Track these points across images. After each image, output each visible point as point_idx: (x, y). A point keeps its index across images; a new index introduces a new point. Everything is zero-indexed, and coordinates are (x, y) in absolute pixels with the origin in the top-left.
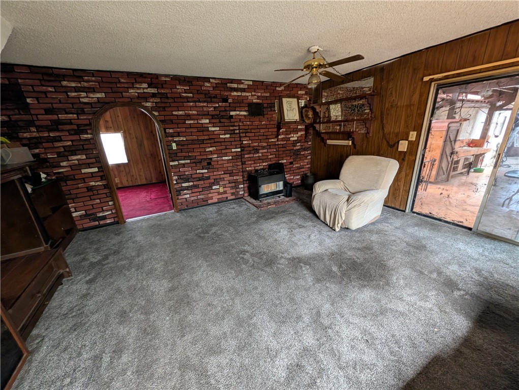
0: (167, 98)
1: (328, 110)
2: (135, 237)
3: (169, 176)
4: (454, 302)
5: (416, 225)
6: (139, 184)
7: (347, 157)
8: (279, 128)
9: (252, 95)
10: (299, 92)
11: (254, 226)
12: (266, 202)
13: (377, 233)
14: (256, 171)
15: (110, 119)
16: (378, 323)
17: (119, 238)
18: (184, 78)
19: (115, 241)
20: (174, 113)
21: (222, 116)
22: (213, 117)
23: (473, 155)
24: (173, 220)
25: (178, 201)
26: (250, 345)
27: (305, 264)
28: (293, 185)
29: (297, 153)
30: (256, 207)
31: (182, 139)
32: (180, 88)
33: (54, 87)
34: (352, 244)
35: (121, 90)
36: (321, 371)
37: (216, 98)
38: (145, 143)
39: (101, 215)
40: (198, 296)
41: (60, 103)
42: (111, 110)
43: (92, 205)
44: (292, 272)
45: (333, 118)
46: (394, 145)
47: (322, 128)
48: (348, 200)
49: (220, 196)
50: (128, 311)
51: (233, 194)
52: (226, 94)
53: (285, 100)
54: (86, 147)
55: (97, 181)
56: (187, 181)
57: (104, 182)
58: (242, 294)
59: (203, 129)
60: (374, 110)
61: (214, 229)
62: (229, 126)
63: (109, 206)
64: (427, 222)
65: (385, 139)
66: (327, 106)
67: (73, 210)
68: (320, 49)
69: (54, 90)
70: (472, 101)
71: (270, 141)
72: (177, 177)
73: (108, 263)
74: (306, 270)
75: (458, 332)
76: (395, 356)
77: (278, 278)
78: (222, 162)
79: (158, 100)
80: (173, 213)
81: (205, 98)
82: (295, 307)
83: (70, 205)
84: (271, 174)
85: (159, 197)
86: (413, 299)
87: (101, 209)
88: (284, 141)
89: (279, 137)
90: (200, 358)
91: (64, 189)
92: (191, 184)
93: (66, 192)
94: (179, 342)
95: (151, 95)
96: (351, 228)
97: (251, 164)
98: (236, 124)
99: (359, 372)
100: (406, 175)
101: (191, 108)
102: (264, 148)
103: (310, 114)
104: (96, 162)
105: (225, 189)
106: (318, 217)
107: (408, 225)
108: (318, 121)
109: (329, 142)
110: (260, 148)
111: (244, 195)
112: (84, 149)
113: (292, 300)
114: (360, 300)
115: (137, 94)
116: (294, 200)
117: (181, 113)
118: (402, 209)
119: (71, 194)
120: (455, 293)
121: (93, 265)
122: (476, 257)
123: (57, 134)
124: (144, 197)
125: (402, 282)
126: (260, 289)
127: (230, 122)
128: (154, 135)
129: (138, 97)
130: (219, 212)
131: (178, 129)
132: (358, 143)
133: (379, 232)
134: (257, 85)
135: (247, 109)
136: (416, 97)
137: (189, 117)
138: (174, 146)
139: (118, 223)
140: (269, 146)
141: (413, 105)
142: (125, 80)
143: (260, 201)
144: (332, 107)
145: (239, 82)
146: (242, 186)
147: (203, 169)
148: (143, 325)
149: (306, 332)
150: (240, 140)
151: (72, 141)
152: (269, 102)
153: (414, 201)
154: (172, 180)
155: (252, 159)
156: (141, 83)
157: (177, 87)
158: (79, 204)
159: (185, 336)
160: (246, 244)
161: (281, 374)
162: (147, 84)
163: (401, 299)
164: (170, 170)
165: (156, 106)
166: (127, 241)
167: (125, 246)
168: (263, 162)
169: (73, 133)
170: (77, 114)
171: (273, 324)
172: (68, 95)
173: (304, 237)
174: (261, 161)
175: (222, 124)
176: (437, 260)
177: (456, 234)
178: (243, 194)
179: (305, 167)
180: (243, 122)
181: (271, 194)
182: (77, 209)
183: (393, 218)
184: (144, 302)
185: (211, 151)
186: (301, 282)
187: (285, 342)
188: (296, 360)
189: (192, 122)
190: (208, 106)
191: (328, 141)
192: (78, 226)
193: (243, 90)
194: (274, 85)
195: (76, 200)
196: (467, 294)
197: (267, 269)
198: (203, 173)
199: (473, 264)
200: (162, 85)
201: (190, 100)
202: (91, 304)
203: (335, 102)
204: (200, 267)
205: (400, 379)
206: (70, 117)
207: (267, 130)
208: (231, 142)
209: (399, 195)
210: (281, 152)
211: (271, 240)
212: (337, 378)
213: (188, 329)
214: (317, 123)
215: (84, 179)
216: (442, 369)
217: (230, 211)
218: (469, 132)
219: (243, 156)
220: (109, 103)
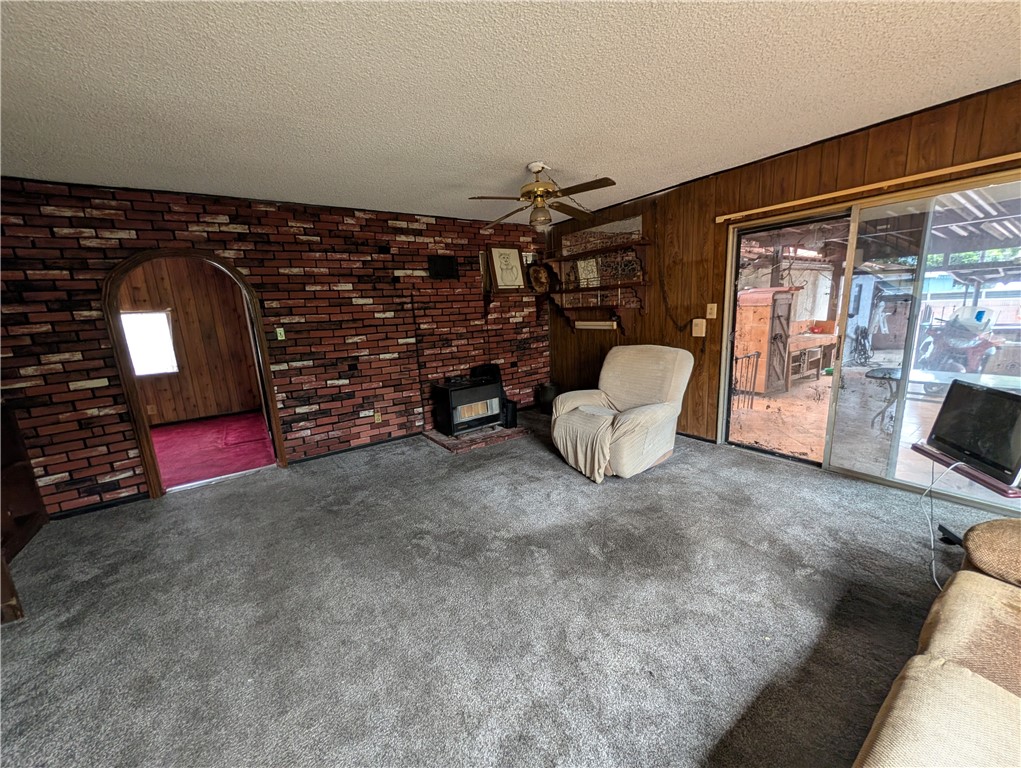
0: (269, 242)
1: (575, 269)
2: (184, 521)
3: (268, 394)
4: (797, 589)
5: (735, 464)
6: (203, 415)
7: (610, 348)
8: (487, 300)
9: (435, 242)
10: (522, 239)
11: (442, 484)
12: (468, 438)
13: (669, 481)
14: (448, 380)
15: (144, 285)
16: (670, 638)
17: (149, 526)
18: (302, 209)
19: (136, 535)
20: (282, 271)
21: (379, 277)
22: (361, 279)
23: (820, 347)
24: (273, 483)
25: (287, 444)
26: (427, 712)
27: (540, 546)
28: (519, 406)
29: (523, 347)
30: (448, 448)
31: (296, 319)
32: (295, 225)
33: (23, 215)
34: (625, 503)
35: (174, 226)
36: (565, 742)
37: (367, 245)
38: (220, 332)
39: (108, 479)
40: (320, 627)
41: (34, 246)
42: (147, 265)
43: (88, 459)
44: (515, 563)
45: (583, 284)
46: (685, 326)
47: (565, 300)
48: (613, 424)
49: (376, 432)
50: (157, 676)
51: (401, 426)
52: (386, 238)
53: (496, 252)
54: (82, 336)
55: (105, 407)
56: (307, 402)
57: (121, 409)
58: (414, 615)
59: (342, 301)
60: (648, 269)
61: (361, 495)
62: (392, 296)
63: (129, 458)
64: (751, 458)
65: (671, 316)
66: (570, 264)
67: (38, 471)
68: (546, 167)
69: (22, 222)
70: (805, 259)
71: (472, 323)
72: (284, 395)
73: (117, 581)
74: (541, 557)
75: (803, 639)
76: (698, 694)
77: (488, 576)
78: (380, 364)
79: (251, 247)
80: (275, 469)
81: (346, 244)
82: (517, 628)
83: (33, 461)
84: (474, 384)
85: (246, 439)
86: (729, 590)
87: (108, 468)
88: (499, 323)
89: (489, 317)
90: (318, 752)
91: (21, 424)
92: (315, 407)
93: (27, 431)
94: (272, 726)
95: (236, 236)
96: (621, 475)
97: (437, 367)
98: (405, 293)
99: (635, 733)
100: (710, 379)
101: (316, 263)
102: (460, 336)
103: (543, 276)
104: (106, 366)
105: (386, 417)
106: (564, 461)
107: (722, 465)
108: (558, 288)
109: (580, 325)
110: (454, 337)
111: (424, 428)
112: (79, 340)
113: (513, 615)
114: (638, 602)
115: (205, 235)
116: (522, 432)
117: (295, 271)
118: (709, 438)
119: (38, 436)
120: (798, 572)
121: (77, 589)
122: (829, 510)
123: (20, 309)
124: (211, 442)
125: (711, 563)
126: (450, 601)
127: (395, 289)
128: (239, 317)
129: (209, 240)
130: (373, 463)
131: (290, 302)
132: (628, 324)
133: (672, 480)
134: (443, 225)
135: (426, 265)
136: (709, 248)
137: (314, 279)
138: (281, 334)
139: (148, 497)
140: (472, 334)
141: (707, 261)
142: (181, 207)
143: (456, 437)
144: (581, 264)
145: (411, 218)
146: (420, 410)
147: (340, 378)
148: (190, 704)
149: (539, 672)
150: (415, 323)
151: (52, 324)
152: (468, 254)
153: (728, 422)
154: (275, 402)
155: (440, 357)
156: (217, 214)
157: (290, 224)
158: (57, 456)
159: (287, 712)
160: (426, 518)
161: (487, 760)
162: (227, 217)
163: (710, 593)
164: (270, 382)
165: (245, 257)
166: (164, 532)
167: (160, 542)
168: (460, 364)
169: (55, 306)
170: (71, 270)
171: (475, 665)
172: (53, 234)
173: (539, 498)
174: (457, 361)
175: (379, 293)
176: (767, 520)
177: (798, 474)
178: (423, 426)
179: (540, 371)
180: (419, 289)
181: (477, 423)
182: (49, 468)
183: (697, 454)
184: (197, 653)
185: (357, 343)
186: (532, 580)
187: (498, 696)
188: (518, 729)
189: (318, 288)
190: (350, 260)
191: (576, 323)
192: (47, 508)
193: (418, 233)
194: (476, 225)
195: (48, 450)
196: (817, 572)
197: (466, 562)
198: (339, 387)
199: (826, 522)
200: (259, 219)
201: (314, 247)
202: (67, 673)
203: (585, 256)
204: (327, 570)
205: (707, 735)
206: (54, 275)
207: (466, 304)
208: (397, 325)
209: (703, 414)
210: (495, 345)
211: (475, 508)
212: (595, 750)
213: (295, 698)
214: (557, 292)
215: (73, 402)
216: (779, 706)
217: (395, 458)
218: (809, 308)
219: (420, 352)
220: (144, 249)
